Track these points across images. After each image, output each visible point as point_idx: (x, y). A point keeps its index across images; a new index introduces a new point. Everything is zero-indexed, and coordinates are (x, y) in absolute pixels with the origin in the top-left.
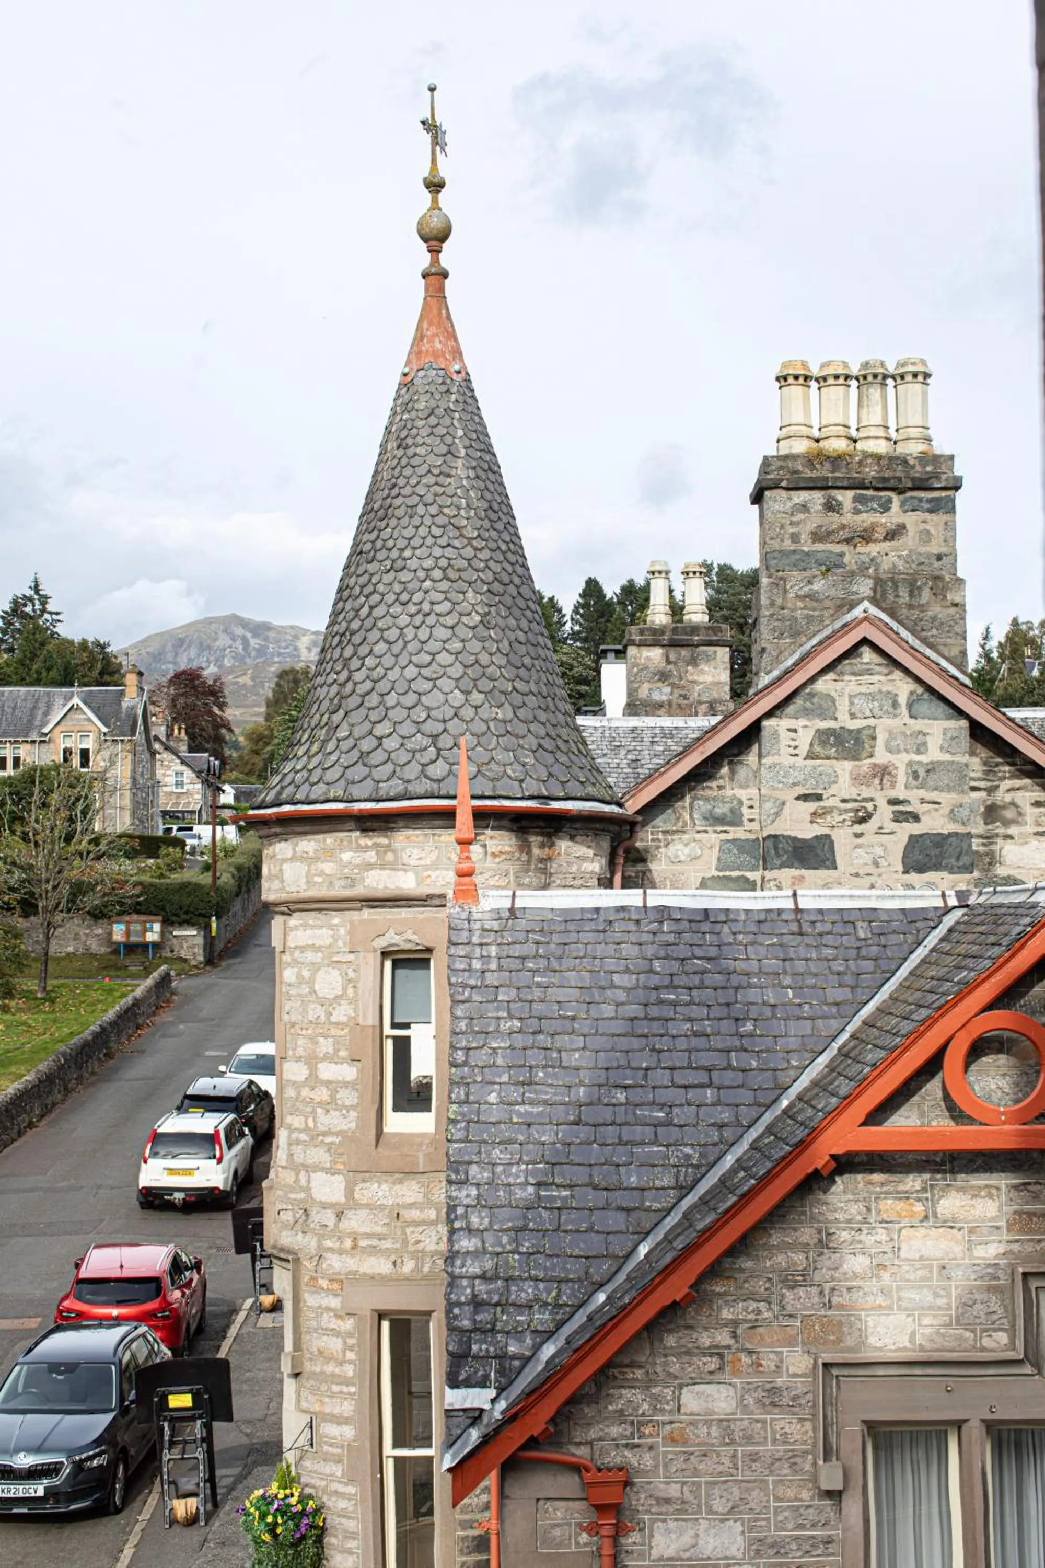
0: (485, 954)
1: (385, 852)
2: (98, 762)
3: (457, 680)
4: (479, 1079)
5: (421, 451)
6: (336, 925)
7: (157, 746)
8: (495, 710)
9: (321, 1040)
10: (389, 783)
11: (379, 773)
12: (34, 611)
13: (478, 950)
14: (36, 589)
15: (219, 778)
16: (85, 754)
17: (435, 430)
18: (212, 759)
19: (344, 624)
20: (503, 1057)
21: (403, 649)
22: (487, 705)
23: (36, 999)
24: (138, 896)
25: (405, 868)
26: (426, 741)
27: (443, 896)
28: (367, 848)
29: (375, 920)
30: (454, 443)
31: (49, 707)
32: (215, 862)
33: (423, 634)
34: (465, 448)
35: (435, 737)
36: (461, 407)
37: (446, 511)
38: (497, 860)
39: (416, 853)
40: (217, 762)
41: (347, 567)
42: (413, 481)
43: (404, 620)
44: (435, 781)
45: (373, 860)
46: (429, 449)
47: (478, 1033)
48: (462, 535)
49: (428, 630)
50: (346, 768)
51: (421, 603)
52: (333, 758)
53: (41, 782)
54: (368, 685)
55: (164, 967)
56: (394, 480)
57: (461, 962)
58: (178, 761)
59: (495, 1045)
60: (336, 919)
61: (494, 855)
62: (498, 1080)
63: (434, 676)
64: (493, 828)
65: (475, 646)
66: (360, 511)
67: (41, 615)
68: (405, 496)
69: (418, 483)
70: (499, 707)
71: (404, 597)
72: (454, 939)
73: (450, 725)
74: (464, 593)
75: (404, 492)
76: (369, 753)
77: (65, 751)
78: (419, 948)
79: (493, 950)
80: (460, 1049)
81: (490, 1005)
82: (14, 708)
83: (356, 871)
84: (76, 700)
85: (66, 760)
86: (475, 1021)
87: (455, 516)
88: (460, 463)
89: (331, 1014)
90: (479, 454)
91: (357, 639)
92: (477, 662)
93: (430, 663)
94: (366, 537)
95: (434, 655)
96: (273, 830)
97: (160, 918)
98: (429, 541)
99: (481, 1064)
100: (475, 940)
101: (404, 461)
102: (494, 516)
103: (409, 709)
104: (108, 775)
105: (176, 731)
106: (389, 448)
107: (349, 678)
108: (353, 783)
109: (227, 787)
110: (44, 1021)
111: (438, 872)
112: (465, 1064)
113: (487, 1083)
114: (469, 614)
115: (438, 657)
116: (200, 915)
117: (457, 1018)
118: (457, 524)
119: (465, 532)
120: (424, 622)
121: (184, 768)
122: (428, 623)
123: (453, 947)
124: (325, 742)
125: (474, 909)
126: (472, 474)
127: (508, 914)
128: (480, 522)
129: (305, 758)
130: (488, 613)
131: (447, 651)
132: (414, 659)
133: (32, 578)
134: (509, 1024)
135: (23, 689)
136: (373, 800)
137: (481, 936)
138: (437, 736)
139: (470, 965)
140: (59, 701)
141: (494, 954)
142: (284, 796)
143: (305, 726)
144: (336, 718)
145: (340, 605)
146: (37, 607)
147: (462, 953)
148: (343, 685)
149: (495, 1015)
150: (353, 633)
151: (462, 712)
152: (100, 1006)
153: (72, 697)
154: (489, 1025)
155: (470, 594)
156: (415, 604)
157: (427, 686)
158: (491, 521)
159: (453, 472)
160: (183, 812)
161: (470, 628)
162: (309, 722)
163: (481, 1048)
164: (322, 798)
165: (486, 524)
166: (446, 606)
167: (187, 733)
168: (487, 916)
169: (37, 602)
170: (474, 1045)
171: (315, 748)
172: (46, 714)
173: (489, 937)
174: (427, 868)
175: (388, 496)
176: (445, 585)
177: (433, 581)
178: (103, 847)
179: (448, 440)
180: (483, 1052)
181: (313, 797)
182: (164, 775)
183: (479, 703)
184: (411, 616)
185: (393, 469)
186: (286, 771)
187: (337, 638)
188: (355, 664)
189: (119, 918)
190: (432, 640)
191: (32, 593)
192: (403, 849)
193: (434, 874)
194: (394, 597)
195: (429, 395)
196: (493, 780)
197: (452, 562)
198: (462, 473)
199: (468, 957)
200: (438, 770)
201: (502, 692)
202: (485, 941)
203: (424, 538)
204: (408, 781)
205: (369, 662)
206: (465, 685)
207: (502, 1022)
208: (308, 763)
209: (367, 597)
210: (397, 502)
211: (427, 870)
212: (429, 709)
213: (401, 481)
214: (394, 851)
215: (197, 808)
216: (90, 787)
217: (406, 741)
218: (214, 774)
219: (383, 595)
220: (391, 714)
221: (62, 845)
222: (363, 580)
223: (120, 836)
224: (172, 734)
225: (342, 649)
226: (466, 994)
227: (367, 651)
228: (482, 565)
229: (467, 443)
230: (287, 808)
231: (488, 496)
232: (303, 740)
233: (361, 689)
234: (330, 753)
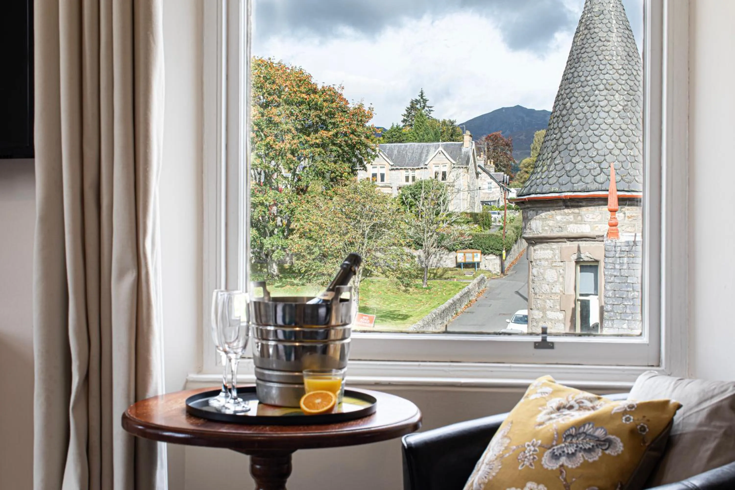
0: (621, 262)
1: (578, 216)
2: (450, 178)
3: (611, 136)
4: (619, 318)
5: (596, 30)
6: (554, 249)
7: (479, 170)
8: (629, 151)
9: (548, 301)
10: (578, 184)
11: (574, 180)
12: (420, 106)
13: (618, 260)
14: (422, 96)
15: (509, 184)
16: (444, 174)
17: (603, 21)
18: (505, 175)
19: (559, 112)
20: (630, 309)
21: (586, 122)
22: (626, 148)
23: (422, 288)
24: (471, 240)
25: (585, 223)
26: (596, 165)
27: (603, 236)
28: (569, 214)
29: (572, 247)
30: (612, 26)
31: (428, 152)
32: (505, 225)
33: (595, 115)
34: (617, 28)
35: (600, 163)
36: (615, 9)
37: (607, 57)
38: (630, 220)
39: (591, 216)
40: (508, 177)
41: (561, 86)
42: (592, 45)
43: (586, 109)
44: (600, 183)
45: (571, 220)
46: (601, 29)
47: (618, 297)
48: (614, 68)
49: (597, 113)
50: (559, 177)
51: (594, 101)
52: (553, 173)
53: (424, 188)
54: (570, 139)
55: (482, 275)
56: (583, 45)
57: (610, 265)
58: (489, 177)
59: (626, 303)
60: (554, 246)
61: (629, 217)
62: (627, 319)
63: (600, 134)
64: (629, 205)
65: (619, 121)
66: (567, 59)
67: (424, 108)
68: (588, 53)
69: (594, 46)
70: (631, 150)
71: (586, 98)
72: (607, 255)
73: (607, 157)
74: (614, 96)
75: (588, 50)
76: (570, 171)
77: (436, 173)
78: (592, 260)
79: (625, 260)
80: (610, 304)
81: (623, 285)
82: (413, 153)
83: (564, 224)
84: (441, 149)
85: (436, 177)
86: (617, 292)
87: (611, 60)
88: (614, 35)
89: (552, 289)
90: (622, 31)
91: (565, 119)
92: (620, 128)
93: (598, 129)
94: (569, 71)
95: (600, 125)
96: (527, 206)
97: (480, 251)
98: (599, 72)
99: (619, 312)
100: (617, 255)
101: (588, 36)
102: (630, 59)
103: (588, 150)
104: (455, 184)
105: (489, 163)
106: (581, 29)
107: (561, 136)
108: (562, 185)
109: (512, 189)
110: (426, 298)
111: (601, 225)
112: (611, 311)
113: (623, 320)
114: (616, 106)
115: (601, 126)
116: (497, 250)
117: (607, 290)
118: (611, 63)
119: (615, 67)
120: (596, 110)
121: (492, 180)
122: (597, 110)
123: (607, 259)
124: (549, 166)
125: (617, 241)
126: (619, 39)
127: (633, 243)
128: (623, 62)
129: (541, 173)
130: (627, 105)
131: (606, 123)
132: (591, 127)
133: (420, 91)
134: (633, 294)
135: (416, 144)
136: (571, 192)
137: (620, 254)
138: (601, 163)
139: (614, 267)
140: (432, 149)
141: (625, 262)
142: (532, 190)
143: (541, 159)
144: (555, 155)
145: (557, 103)
146: (422, 104)
147: (611, 261)
148: (558, 140)
149: (626, 289)
150: (563, 116)
151: (613, 152)
152: (452, 292)
153: (439, 147)
154: (623, 294)
155: (617, 96)
156: (592, 101)
157: (597, 139)
158: (628, 61)
159: (611, 39)
160: (490, 202)
161: (616, 112)
162: (542, 157)
163: (620, 305)
164: (548, 191)
165: (626, 62)
166: (605, 102)
167: (494, 163)
168: (623, 244)
169: (422, 103)
170: (616, 303)
171: (545, 168)
172: (427, 156)
173: (624, 254)
174: (595, 223)
175: (580, 53)
176: (605, 92)
177: (599, 91)
178: (454, 218)
179: (609, 25)
180: (621, 306)
181: (544, 191)
182: (482, 184)
183: (622, 147)
184: (590, 107)
185: (583, 40)
186: (533, 179)
187: (556, 118)
188: (563, 130)
189: (461, 251)
190: (598, 118)
191: (420, 98)
192: (585, 214)
193: (600, 226)
194: (582, 98)
195: (601, 4)
196: (628, 182)
197: (609, 81)
198: (615, 39)
199: (614, 263)
200: (601, 178)
201: (633, 142)
202: (621, 256)
203: (596, 71)
204: (587, 183)
205: (570, 129)
206: (615, 138)
207: (629, 293)
208: (542, 175)
209: (570, 99)
210: (584, 56)
211: (596, 224)
212: (597, 150)
213: (586, 46)
214: (581, 216)
215: (497, 199)
216: (446, 190)
217: (586, 165)
218: (506, 183)
219: (577, 98)
220: (580, 153)
221: (434, 217)
222: (568, 91)
223: (462, 213)
224: (487, 164)
225: (558, 123)
226: (612, 279)
227: (569, 124)
228: (623, 82)
229: (618, 26)
230: (533, 196)
231: (627, 49)
232: (540, 165)
233: (566, 142)
234: (552, 171)
